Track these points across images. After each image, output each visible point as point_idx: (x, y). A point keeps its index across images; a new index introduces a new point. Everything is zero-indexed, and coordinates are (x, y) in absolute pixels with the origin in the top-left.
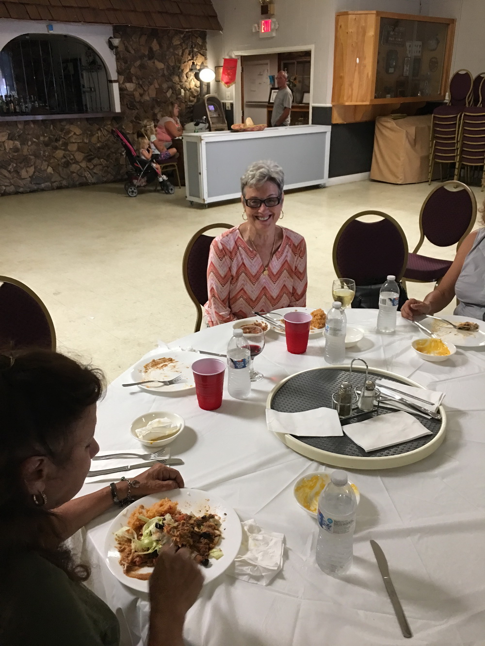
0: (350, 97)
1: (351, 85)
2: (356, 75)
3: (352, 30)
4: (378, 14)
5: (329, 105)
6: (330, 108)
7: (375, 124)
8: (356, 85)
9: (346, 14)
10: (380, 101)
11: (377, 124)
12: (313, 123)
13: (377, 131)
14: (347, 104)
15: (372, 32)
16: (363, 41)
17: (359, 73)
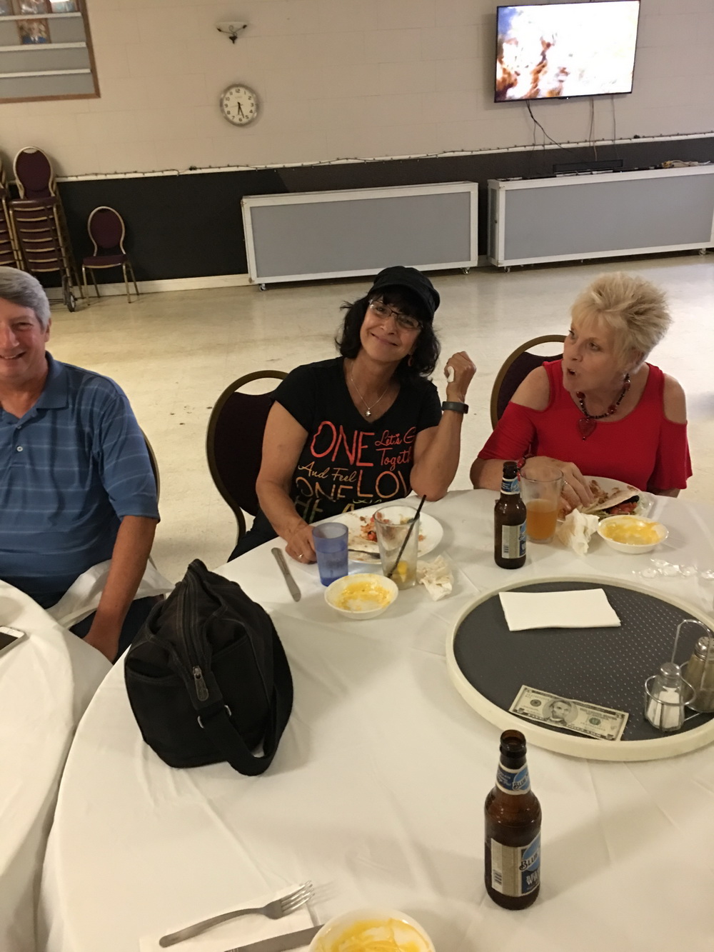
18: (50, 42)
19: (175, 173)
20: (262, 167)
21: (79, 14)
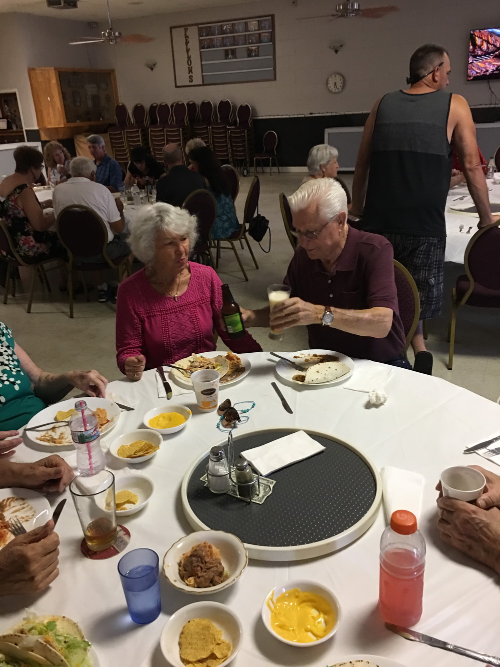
0: (50, 123)
1: (48, 114)
2: (51, 109)
3: (40, 79)
4: (55, 69)
5: (36, 128)
6: (37, 131)
7: (73, 140)
8: (52, 115)
9: (34, 69)
10: (72, 125)
11: (75, 140)
12: (28, 141)
13: (76, 145)
14: (48, 127)
15: (54, 81)
16: (50, 87)
17: (52, 107)
18: (259, 56)
19: (303, 116)
20: (342, 113)
21: (271, 43)
